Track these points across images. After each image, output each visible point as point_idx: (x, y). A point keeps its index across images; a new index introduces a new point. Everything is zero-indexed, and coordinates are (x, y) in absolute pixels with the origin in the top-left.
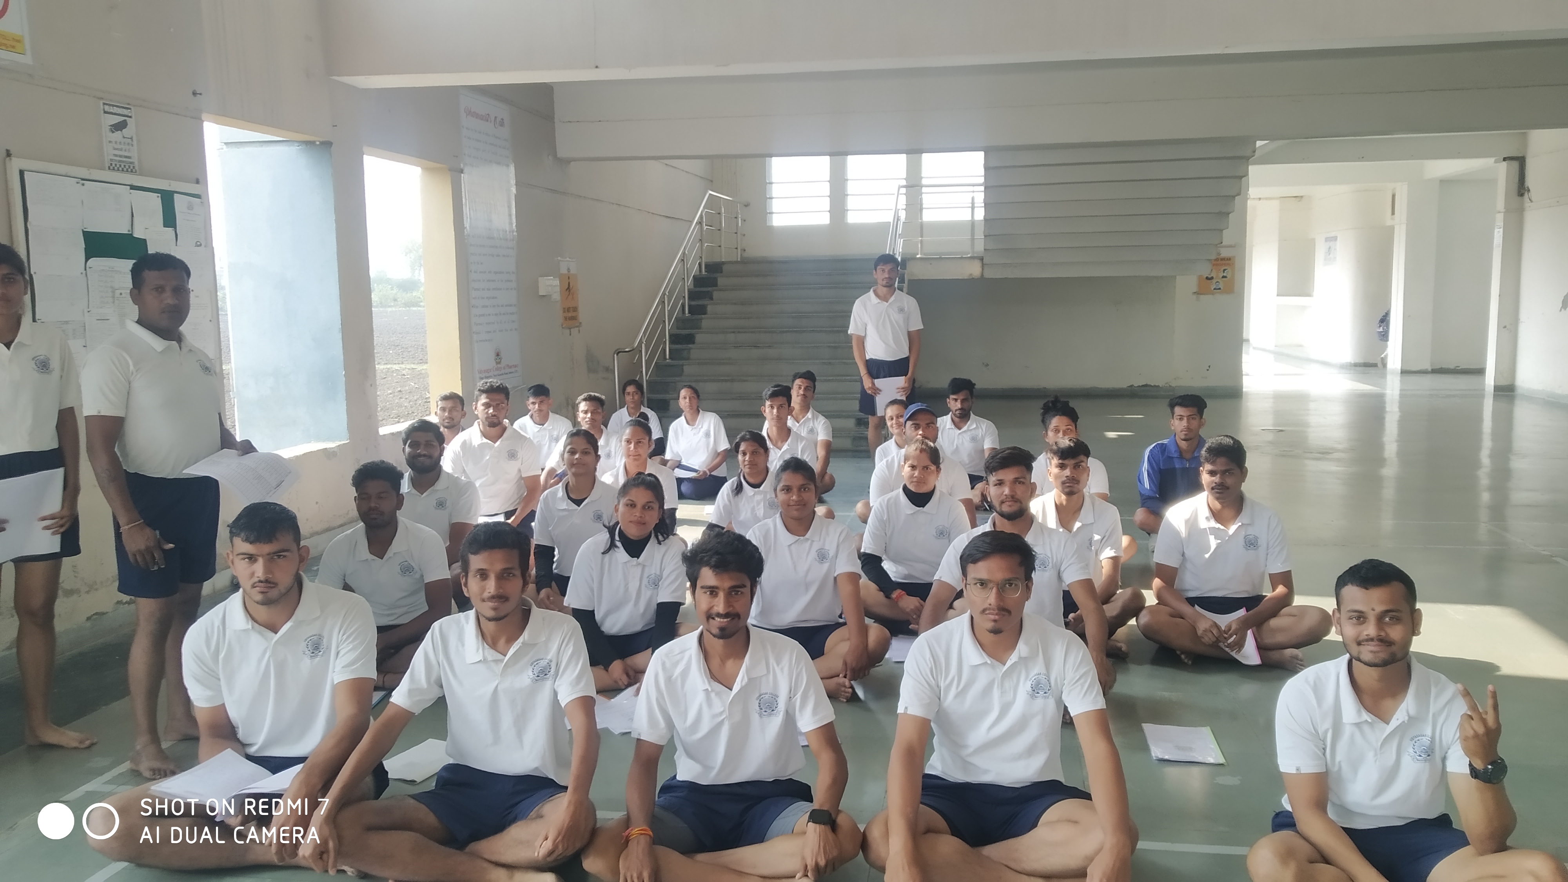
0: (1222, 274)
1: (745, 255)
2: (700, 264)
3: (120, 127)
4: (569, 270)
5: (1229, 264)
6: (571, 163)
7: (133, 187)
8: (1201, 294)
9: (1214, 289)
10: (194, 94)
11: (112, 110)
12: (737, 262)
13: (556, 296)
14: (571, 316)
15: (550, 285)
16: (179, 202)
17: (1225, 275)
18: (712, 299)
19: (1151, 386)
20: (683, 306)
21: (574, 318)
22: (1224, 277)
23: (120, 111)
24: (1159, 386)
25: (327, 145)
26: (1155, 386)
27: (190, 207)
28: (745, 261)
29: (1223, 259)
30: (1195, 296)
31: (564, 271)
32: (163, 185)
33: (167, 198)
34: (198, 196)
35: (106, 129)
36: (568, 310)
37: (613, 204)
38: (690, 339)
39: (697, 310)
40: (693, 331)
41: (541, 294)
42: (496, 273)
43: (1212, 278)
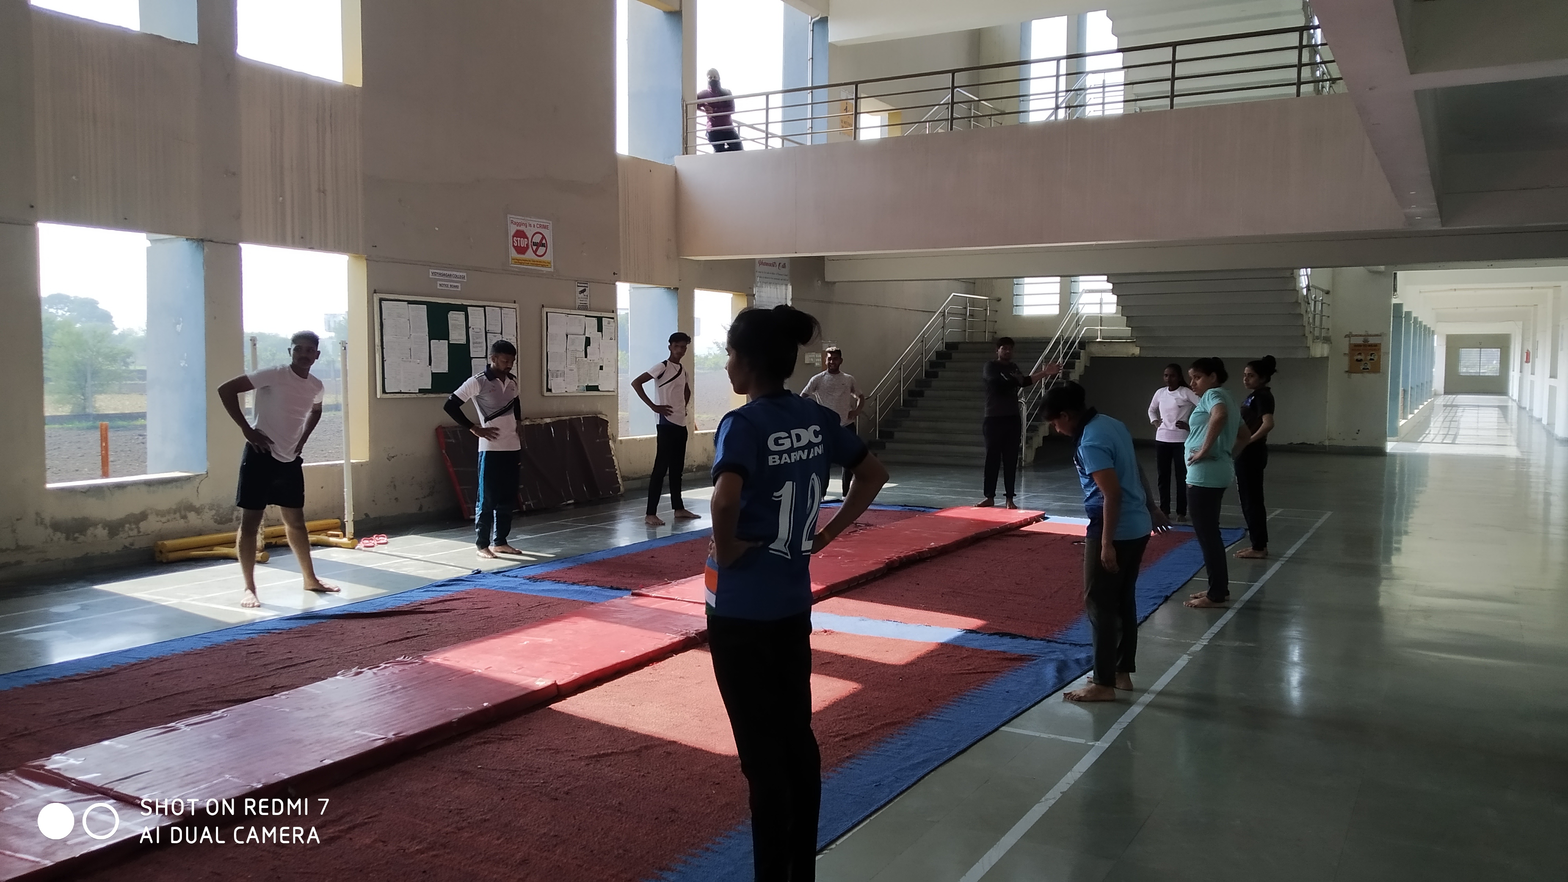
0: (1369, 357)
2: (941, 343)
3: (583, 291)
5: (1375, 350)
6: (837, 283)
7: (586, 316)
8: (1352, 373)
9: (1364, 369)
10: (614, 274)
11: (580, 285)
15: (812, 358)
16: (605, 321)
17: (1372, 357)
18: (944, 367)
19: (1306, 444)
20: (920, 373)
22: (1371, 359)
23: (583, 285)
24: (1313, 444)
25: (677, 289)
26: (1310, 444)
27: (609, 323)
29: (1371, 345)
30: (1347, 375)
32: (598, 314)
33: (600, 320)
34: (613, 318)
35: (578, 293)
37: (872, 306)
38: (922, 394)
39: (931, 374)
40: (926, 389)
41: (806, 362)
43: (1361, 360)
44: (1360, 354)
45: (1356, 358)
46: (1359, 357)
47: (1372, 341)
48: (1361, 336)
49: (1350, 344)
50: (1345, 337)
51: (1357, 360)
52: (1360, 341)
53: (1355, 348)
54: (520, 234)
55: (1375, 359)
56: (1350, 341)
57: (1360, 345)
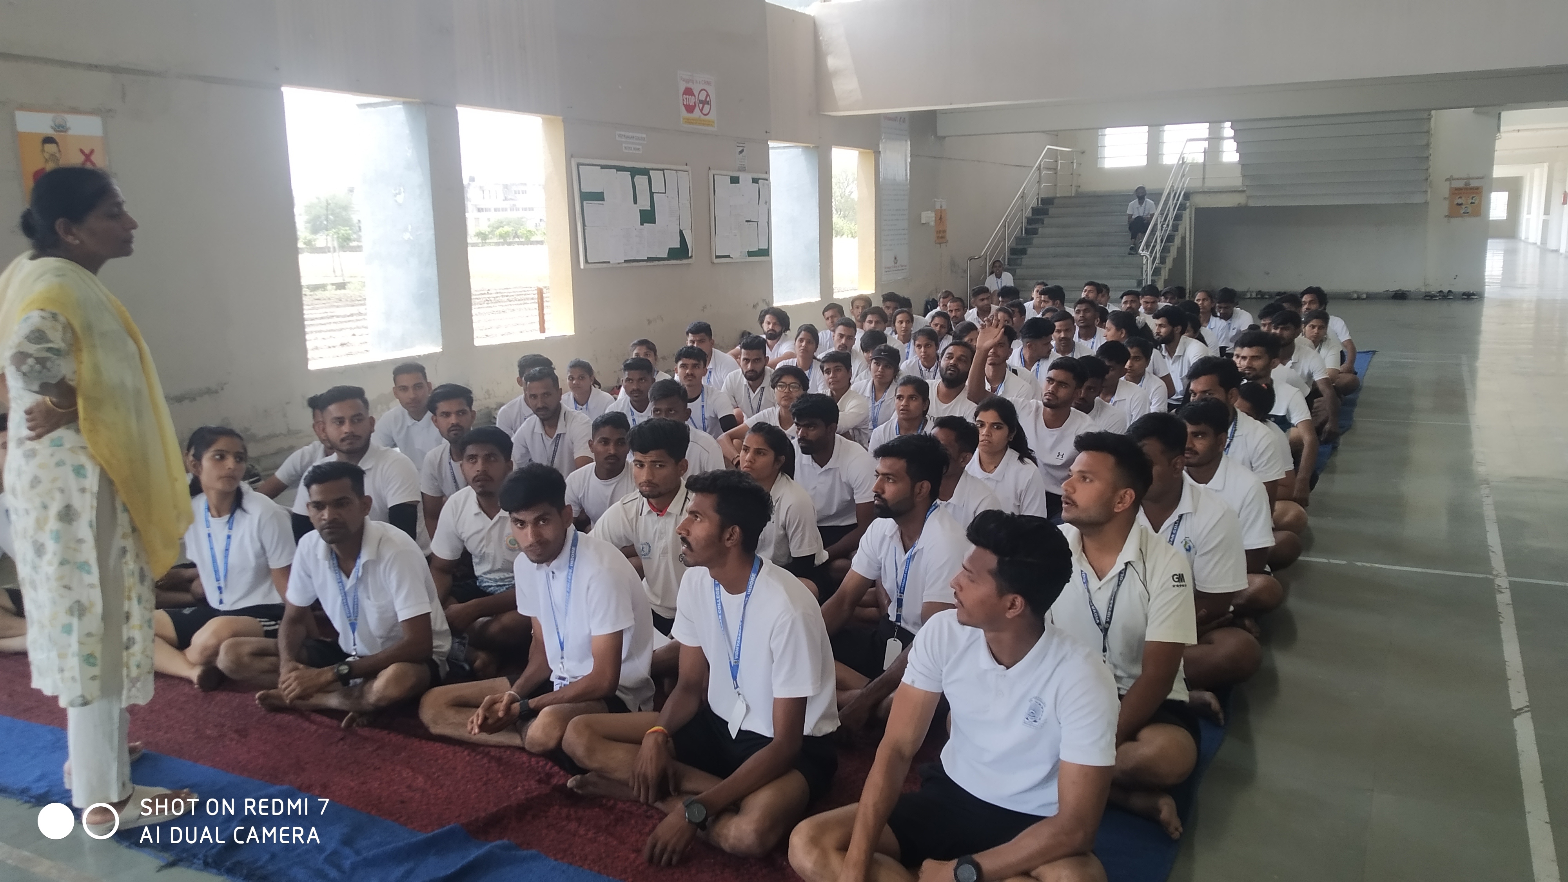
0: (1470, 201)
1: (1080, 190)
2: (1038, 199)
3: (741, 152)
4: (941, 207)
5: (1476, 193)
6: (947, 138)
8: (1451, 217)
9: (1463, 213)
10: (767, 132)
11: (739, 145)
12: (1070, 197)
13: (933, 224)
14: (941, 237)
15: (928, 217)
16: (761, 184)
17: (1473, 201)
18: (1043, 223)
19: (1403, 291)
20: (1022, 228)
21: (943, 237)
22: (1472, 203)
24: (1410, 291)
25: (815, 147)
26: (1406, 291)
27: (764, 185)
28: (1080, 195)
29: (1472, 189)
30: (1445, 220)
31: (938, 207)
32: (755, 176)
33: (756, 181)
34: (766, 180)
35: (737, 153)
36: (940, 232)
37: (974, 161)
38: (1023, 252)
39: (1031, 231)
40: (1026, 247)
41: (922, 222)
42: (897, 210)
43: (1461, 204)
44: (1460, 197)
45: (1456, 202)
46: (1460, 201)
47: (1474, 184)
48: (1461, 179)
49: (1451, 188)
50: (1446, 181)
51: (1458, 204)
52: (1461, 184)
53: (1456, 192)
54: (688, 92)
55: (1476, 203)
56: (1450, 184)
57: (1461, 189)
